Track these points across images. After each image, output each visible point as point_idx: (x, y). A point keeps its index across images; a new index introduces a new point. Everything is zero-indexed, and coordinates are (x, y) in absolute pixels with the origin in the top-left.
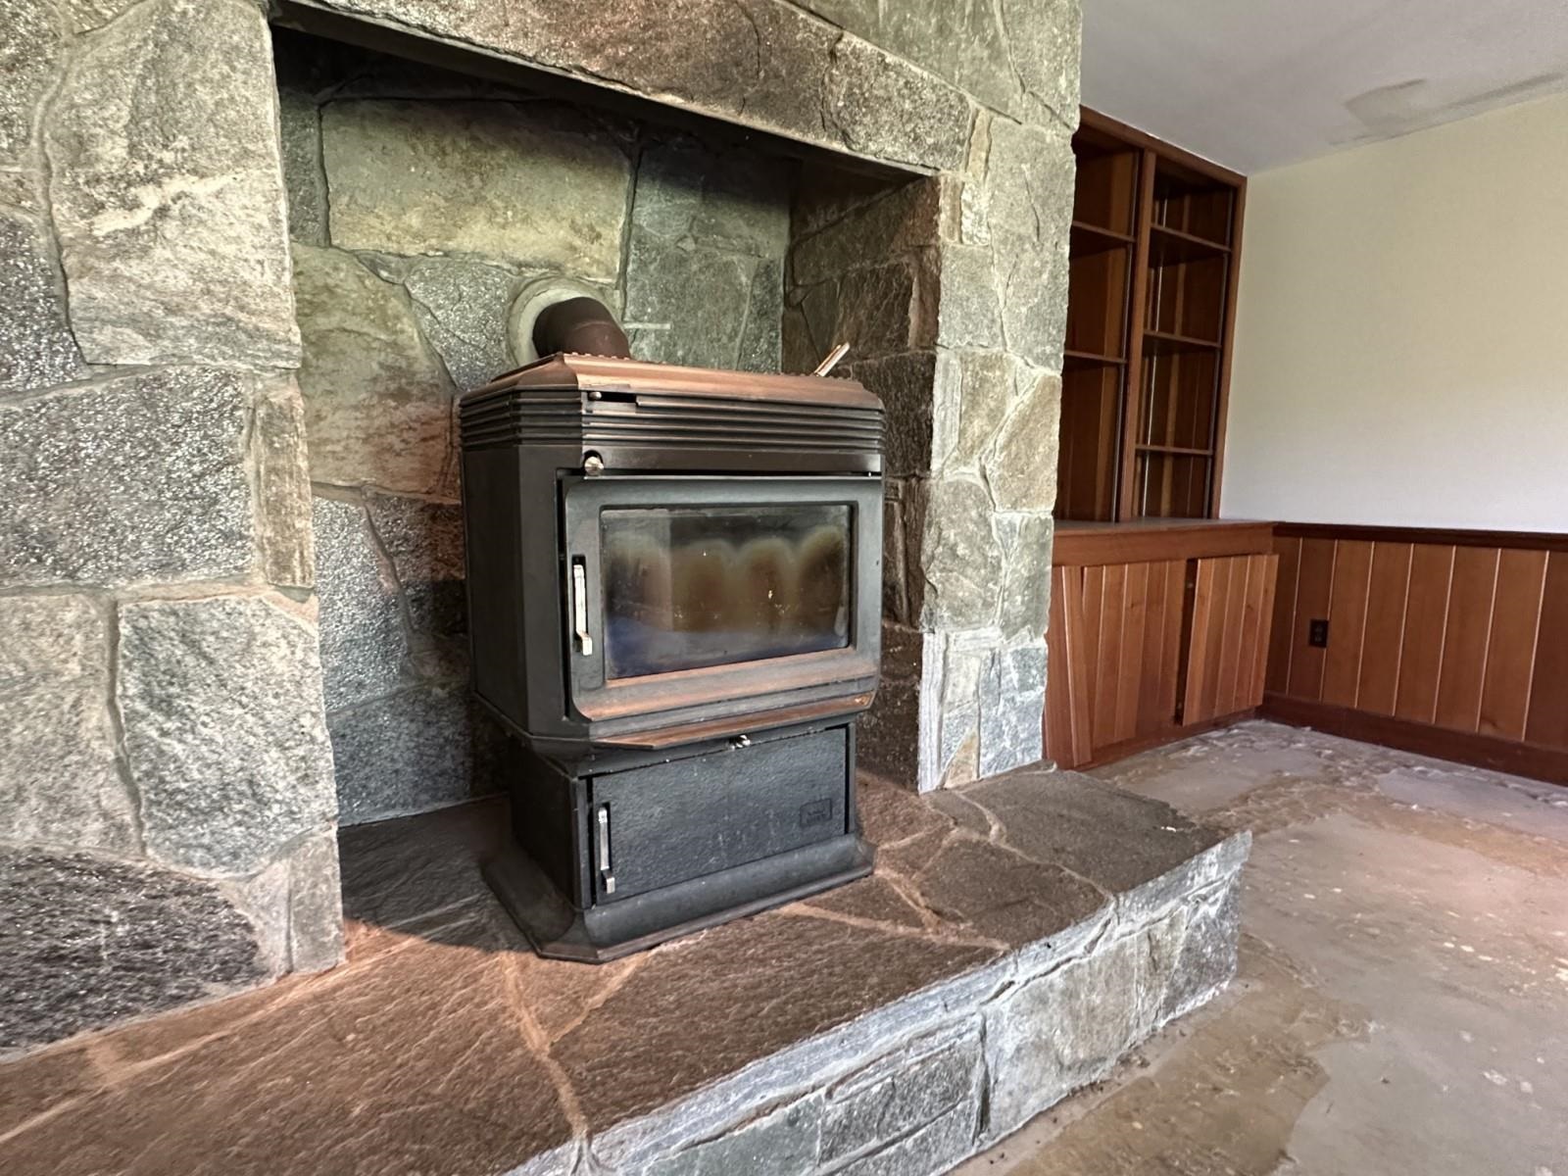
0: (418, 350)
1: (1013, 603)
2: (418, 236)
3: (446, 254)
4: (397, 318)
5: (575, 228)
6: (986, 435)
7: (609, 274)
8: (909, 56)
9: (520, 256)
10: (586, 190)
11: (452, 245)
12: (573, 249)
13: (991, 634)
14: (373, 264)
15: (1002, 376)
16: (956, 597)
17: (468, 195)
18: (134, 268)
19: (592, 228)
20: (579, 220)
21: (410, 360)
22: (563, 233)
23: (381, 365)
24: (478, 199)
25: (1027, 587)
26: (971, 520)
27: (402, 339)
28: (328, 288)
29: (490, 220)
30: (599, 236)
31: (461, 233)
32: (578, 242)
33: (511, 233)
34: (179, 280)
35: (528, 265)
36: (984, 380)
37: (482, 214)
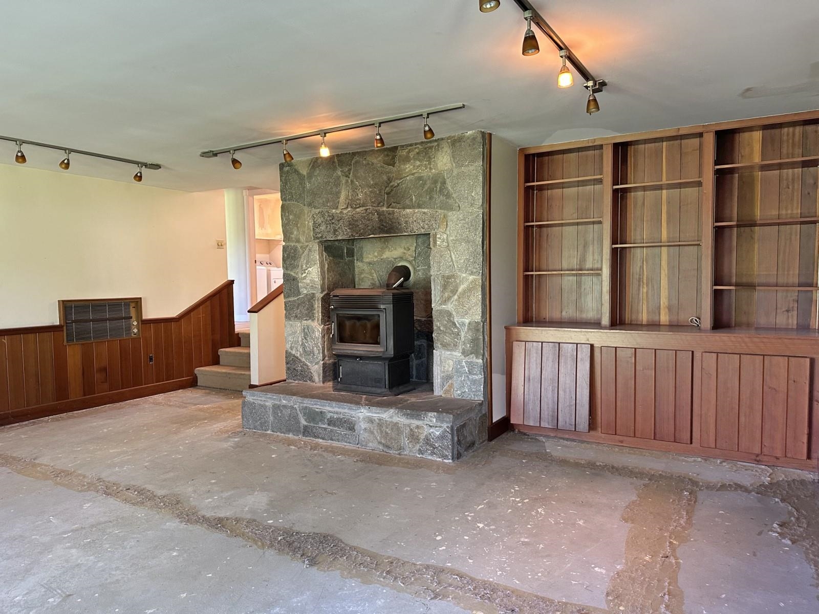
0: (376, 280)
1: (466, 346)
2: (376, 257)
3: (381, 259)
4: (373, 273)
5: (405, 249)
6: (451, 297)
7: (412, 257)
8: (422, 208)
9: (395, 257)
10: (407, 240)
11: (382, 257)
12: (404, 253)
13: (458, 354)
14: (370, 263)
15: (455, 280)
16: (444, 342)
17: (385, 247)
18: (304, 281)
19: (408, 248)
20: (406, 247)
21: (375, 282)
22: (402, 250)
23: (371, 283)
24: (387, 247)
25: (472, 342)
26: (446, 320)
27: (374, 277)
28: (363, 270)
29: (389, 251)
30: (410, 249)
31: (383, 255)
32: (405, 252)
33: (393, 252)
34: (309, 281)
35: (396, 258)
36: (448, 282)
37: (387, 250)
